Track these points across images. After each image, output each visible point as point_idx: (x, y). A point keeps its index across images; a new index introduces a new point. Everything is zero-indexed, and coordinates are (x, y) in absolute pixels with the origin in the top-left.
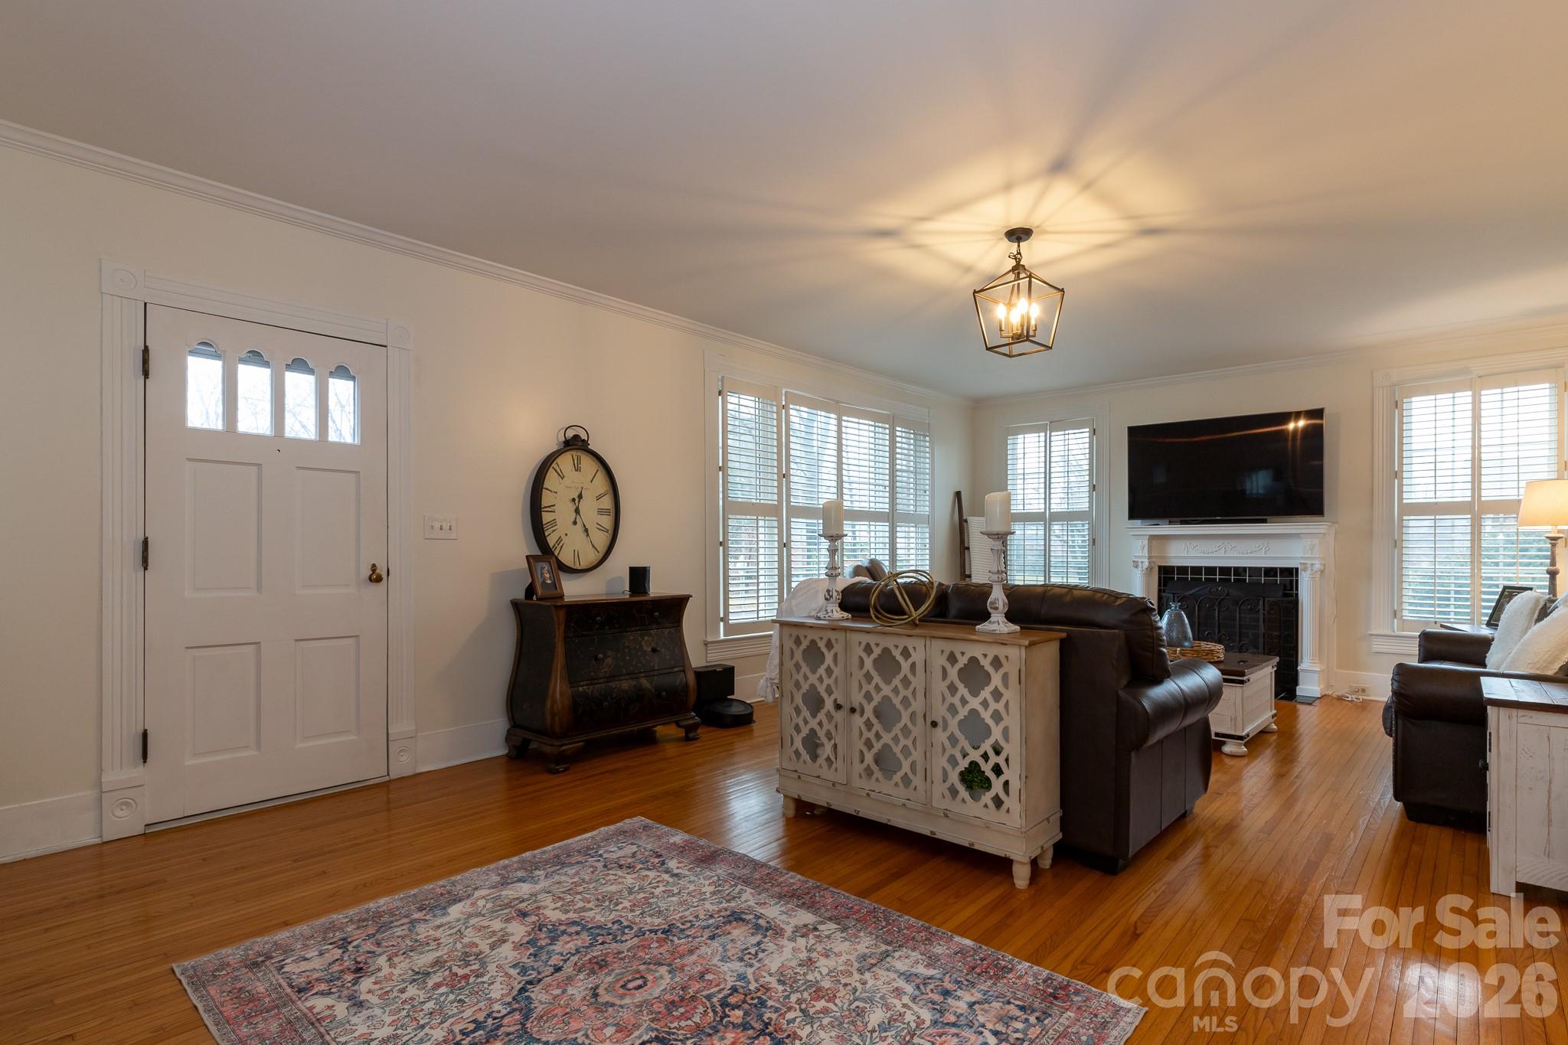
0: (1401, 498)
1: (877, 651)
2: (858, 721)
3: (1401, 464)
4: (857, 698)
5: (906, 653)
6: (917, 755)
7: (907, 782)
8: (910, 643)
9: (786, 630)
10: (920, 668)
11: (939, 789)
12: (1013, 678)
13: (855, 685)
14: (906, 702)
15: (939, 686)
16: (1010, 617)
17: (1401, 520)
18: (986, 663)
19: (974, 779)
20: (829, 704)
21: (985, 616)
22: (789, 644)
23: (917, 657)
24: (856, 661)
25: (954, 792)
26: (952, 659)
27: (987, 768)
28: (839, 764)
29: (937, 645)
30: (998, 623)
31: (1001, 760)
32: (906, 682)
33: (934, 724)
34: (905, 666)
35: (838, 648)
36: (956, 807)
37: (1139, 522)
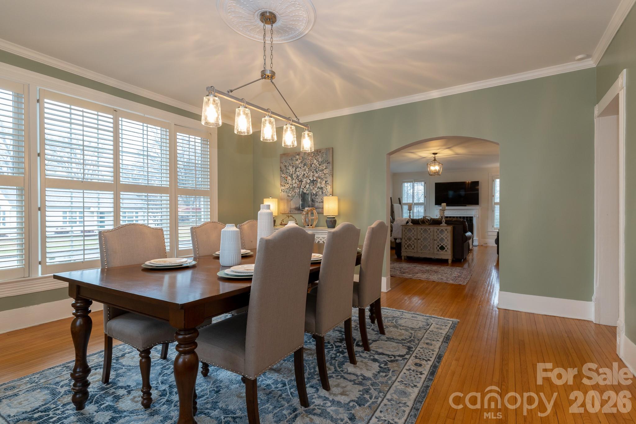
0: (494, 201)
1: (423, 229)
2: (419, 241)
3: (494, 194)
4: (419, 237)
5: (429, 229)
6: (431, 245)
7: (429, 250)
8: (430, 227)
9: (403, 227)
10: (432, 232)
11: (436, 250)
12: (449, 232)
13: (419, 235)
14: (429, 237)
15: (436, 234)
16: (446, 223)
17: (494, 206)
18: (444, 230)
19: (442, 248)
20: (413, 239)
21: (442, 223)
22: (404, 229)
23: (432, 230)
24: (419, 231)
25: (438, 250)
26: (438, 230)
27: (444, 246)
28: (415, 249)
29: (435, 228)
30: (444, 224)
31: (447, 245)
32: (429, 234)
33: (435, 240)
34: (429, 231)
35: (415, 229)
36: (438, 253)
37: (437, 206)
